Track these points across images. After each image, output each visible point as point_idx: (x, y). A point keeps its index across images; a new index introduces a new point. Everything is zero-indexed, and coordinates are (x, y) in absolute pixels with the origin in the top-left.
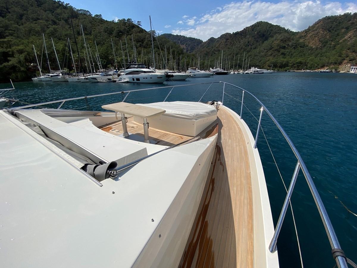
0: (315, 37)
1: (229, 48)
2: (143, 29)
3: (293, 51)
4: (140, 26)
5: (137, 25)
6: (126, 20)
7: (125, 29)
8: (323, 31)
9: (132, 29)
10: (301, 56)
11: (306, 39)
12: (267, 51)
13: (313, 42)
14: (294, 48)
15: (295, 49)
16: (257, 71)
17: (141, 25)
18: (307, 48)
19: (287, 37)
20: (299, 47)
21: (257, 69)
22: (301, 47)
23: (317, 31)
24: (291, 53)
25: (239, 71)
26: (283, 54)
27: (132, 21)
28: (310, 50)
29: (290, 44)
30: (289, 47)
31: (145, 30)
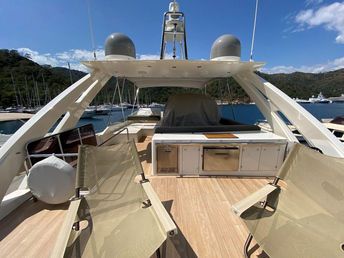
1: (129, 86)
2: (34, 62)
3: (175, 91)
4: (29, 59)
5: (25, 57)
6: (9, 51)
7: (8, 60)
9: (18, 61)
12: (159, 91)
14: (175, 89)
16: (157, 105)
17: (31, 58)
18: (183, 89)
21: (156, 104)
25: (144, 105)
26: (169, 93)
27: (18, 52)
28: (184, 91)
31: (36, 63)
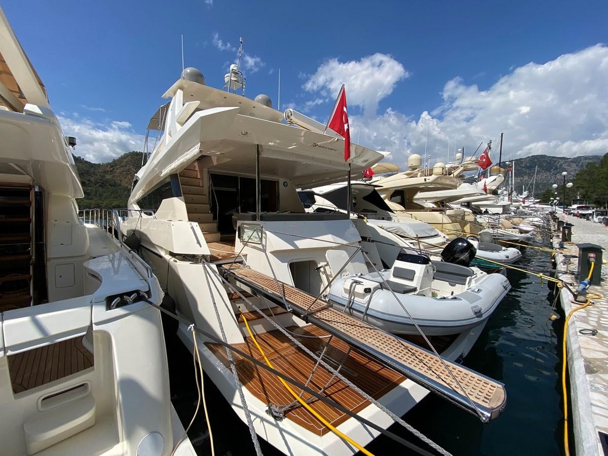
0: (126, 174)
8: (136, 169)
10: (116, 198)
11: (114, 176)
13: (127, 180)
15: (102, 187)
19: (83, 169)
20: (108, 185)
22: (112, 186)
23: (127, 168)
24: (98, 193)
28: (125, 190)
29: (92, 179)
30: (91, 184)
